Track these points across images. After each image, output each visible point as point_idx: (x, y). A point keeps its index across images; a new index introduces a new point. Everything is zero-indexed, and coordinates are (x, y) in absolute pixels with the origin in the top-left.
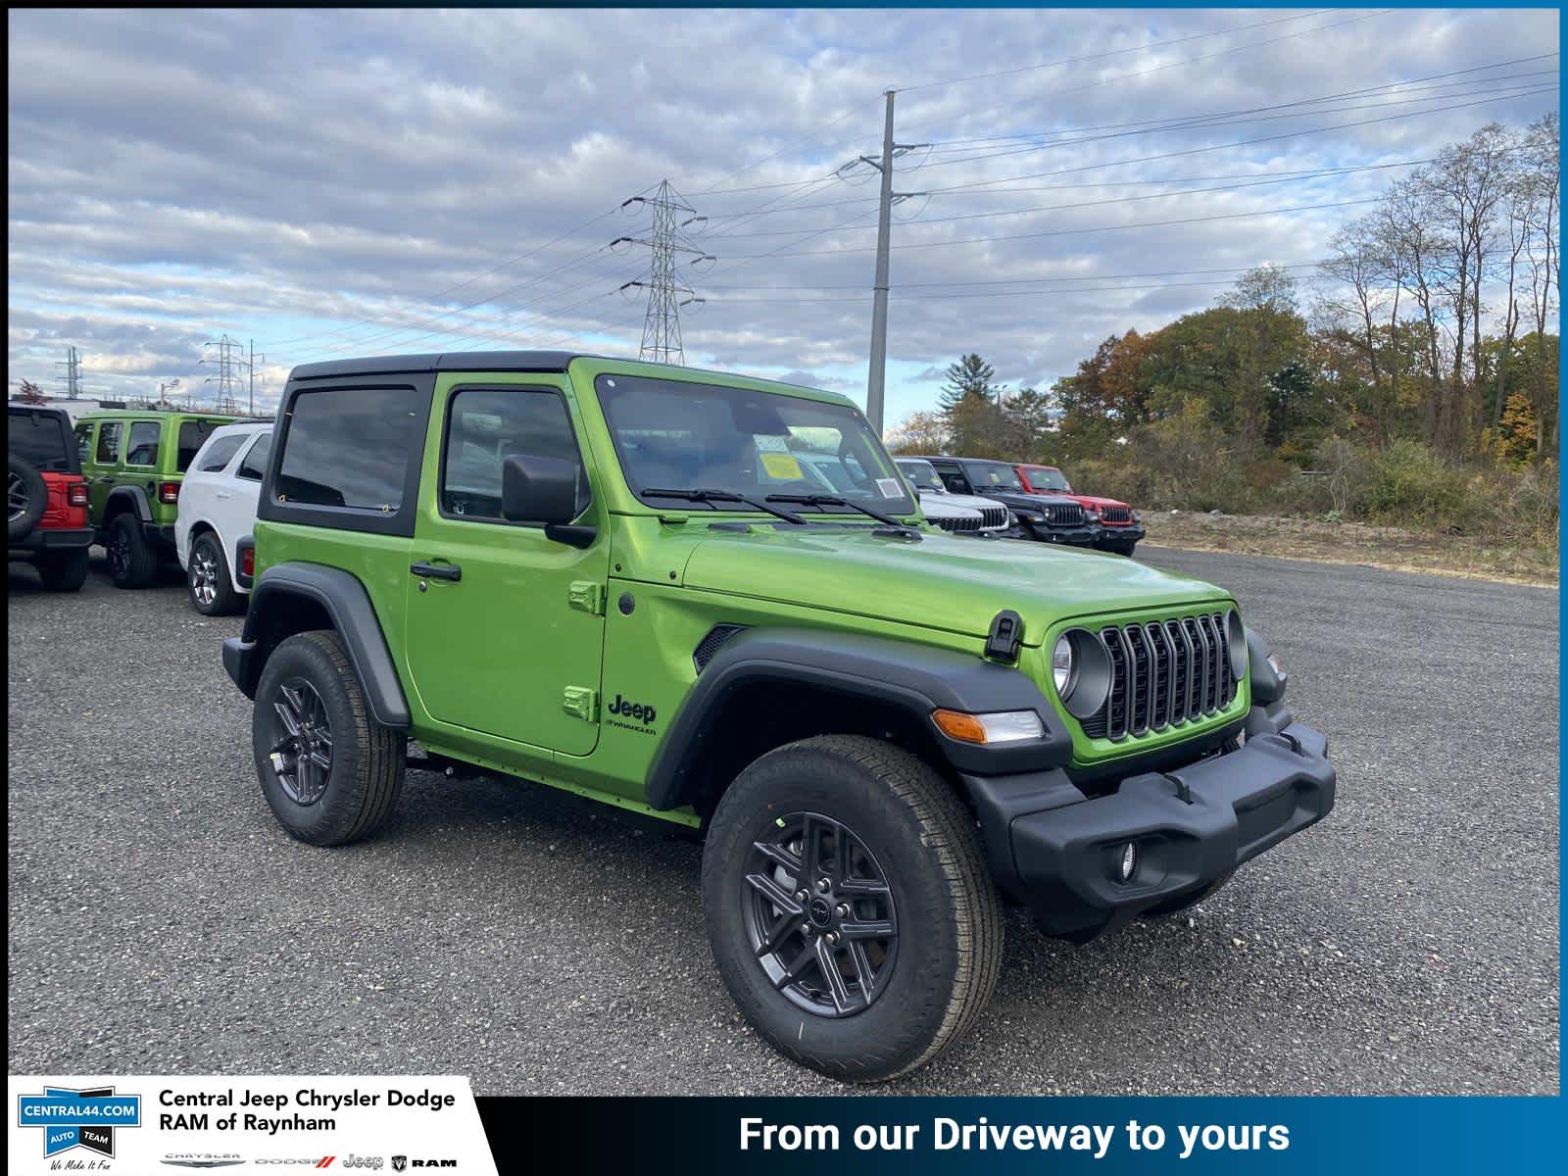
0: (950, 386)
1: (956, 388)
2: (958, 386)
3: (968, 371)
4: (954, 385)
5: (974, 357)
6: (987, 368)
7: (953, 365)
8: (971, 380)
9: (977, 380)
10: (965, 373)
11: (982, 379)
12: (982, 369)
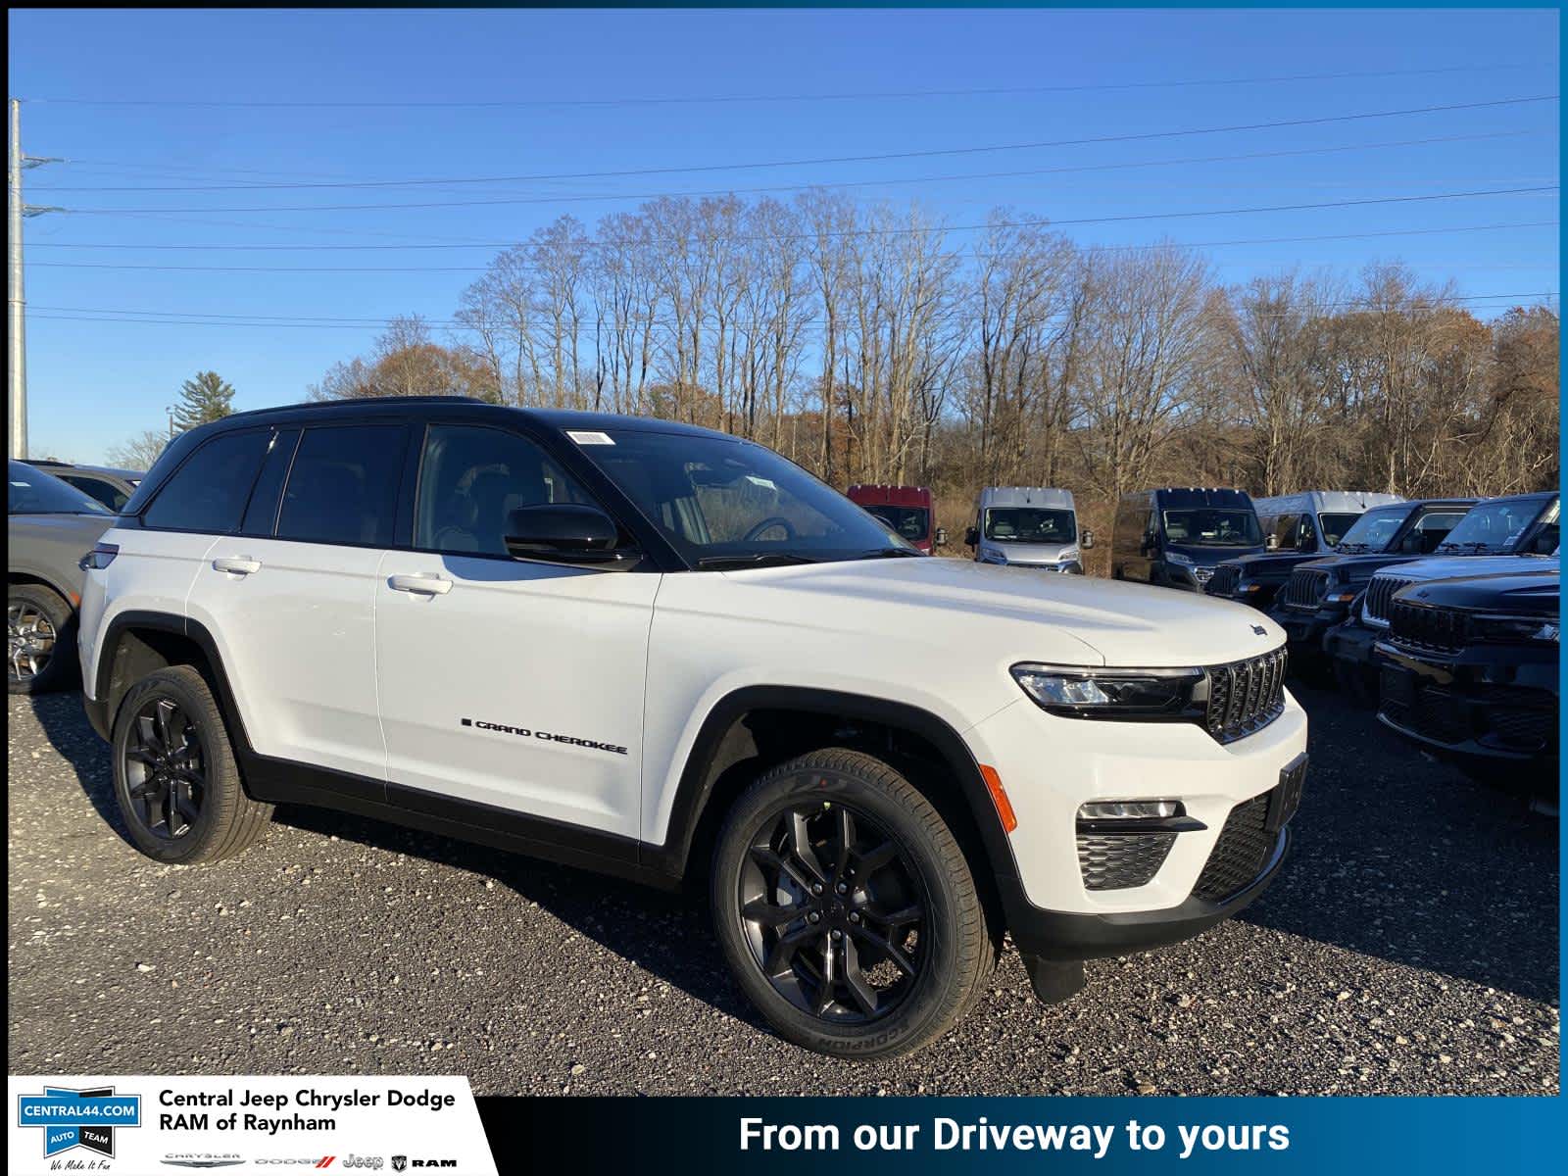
0: (185, 404)
1: (193, 406)
2: (194, 404)
3: (206, 390)
4: (190, 403)
5: (211, 375)
6: (227, 388)
7: (188, 382)
8: (209, 400)
9: (215, 400)
10: (203, 391)
11: (223, 399)
12: (221, 388)
